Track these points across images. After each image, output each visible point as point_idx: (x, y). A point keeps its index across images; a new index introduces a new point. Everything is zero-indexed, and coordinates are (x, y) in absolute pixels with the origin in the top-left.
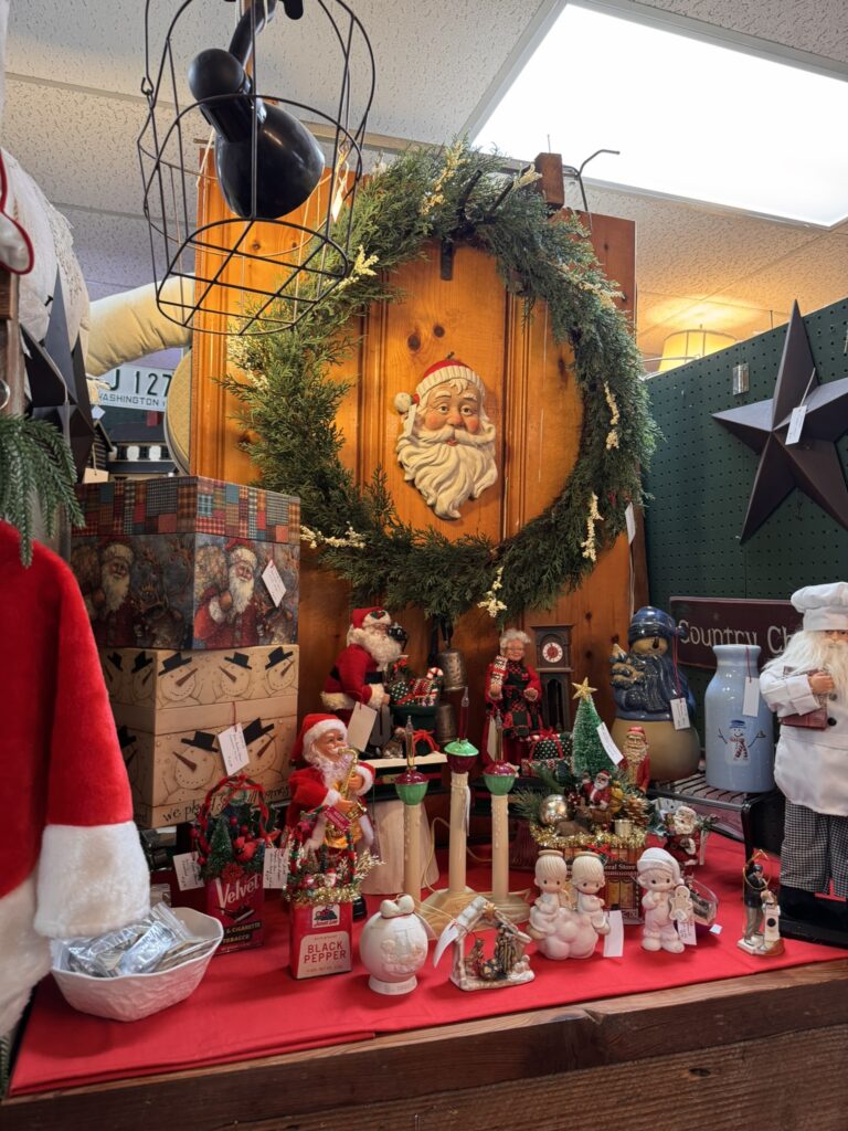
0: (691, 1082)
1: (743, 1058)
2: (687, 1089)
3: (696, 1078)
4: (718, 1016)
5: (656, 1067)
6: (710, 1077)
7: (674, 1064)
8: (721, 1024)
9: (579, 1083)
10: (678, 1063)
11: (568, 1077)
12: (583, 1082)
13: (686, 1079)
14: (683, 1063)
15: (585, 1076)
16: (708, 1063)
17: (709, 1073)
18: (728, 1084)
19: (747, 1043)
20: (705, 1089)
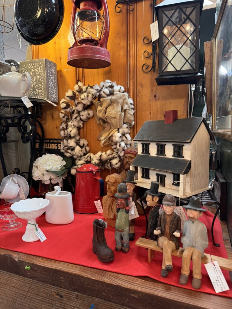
0: (55, 297)
1: (77, 298)
2: (54, 299)
3: (58, 297)
4: (62, 278)
5: (41, 285)
6: (62, 299)
7: (48, 288)
8: (63, 281)
9: (15, 278)
10: (49, 288)
11: (12, 275)
12: (17, 279)
13: (54, 295)
14: (51, 289)
15: (18, 277)
16: (63, 294)
17: (63, 298)
18: (71, 305)
19: (79, 294)
20: (61, 302)
